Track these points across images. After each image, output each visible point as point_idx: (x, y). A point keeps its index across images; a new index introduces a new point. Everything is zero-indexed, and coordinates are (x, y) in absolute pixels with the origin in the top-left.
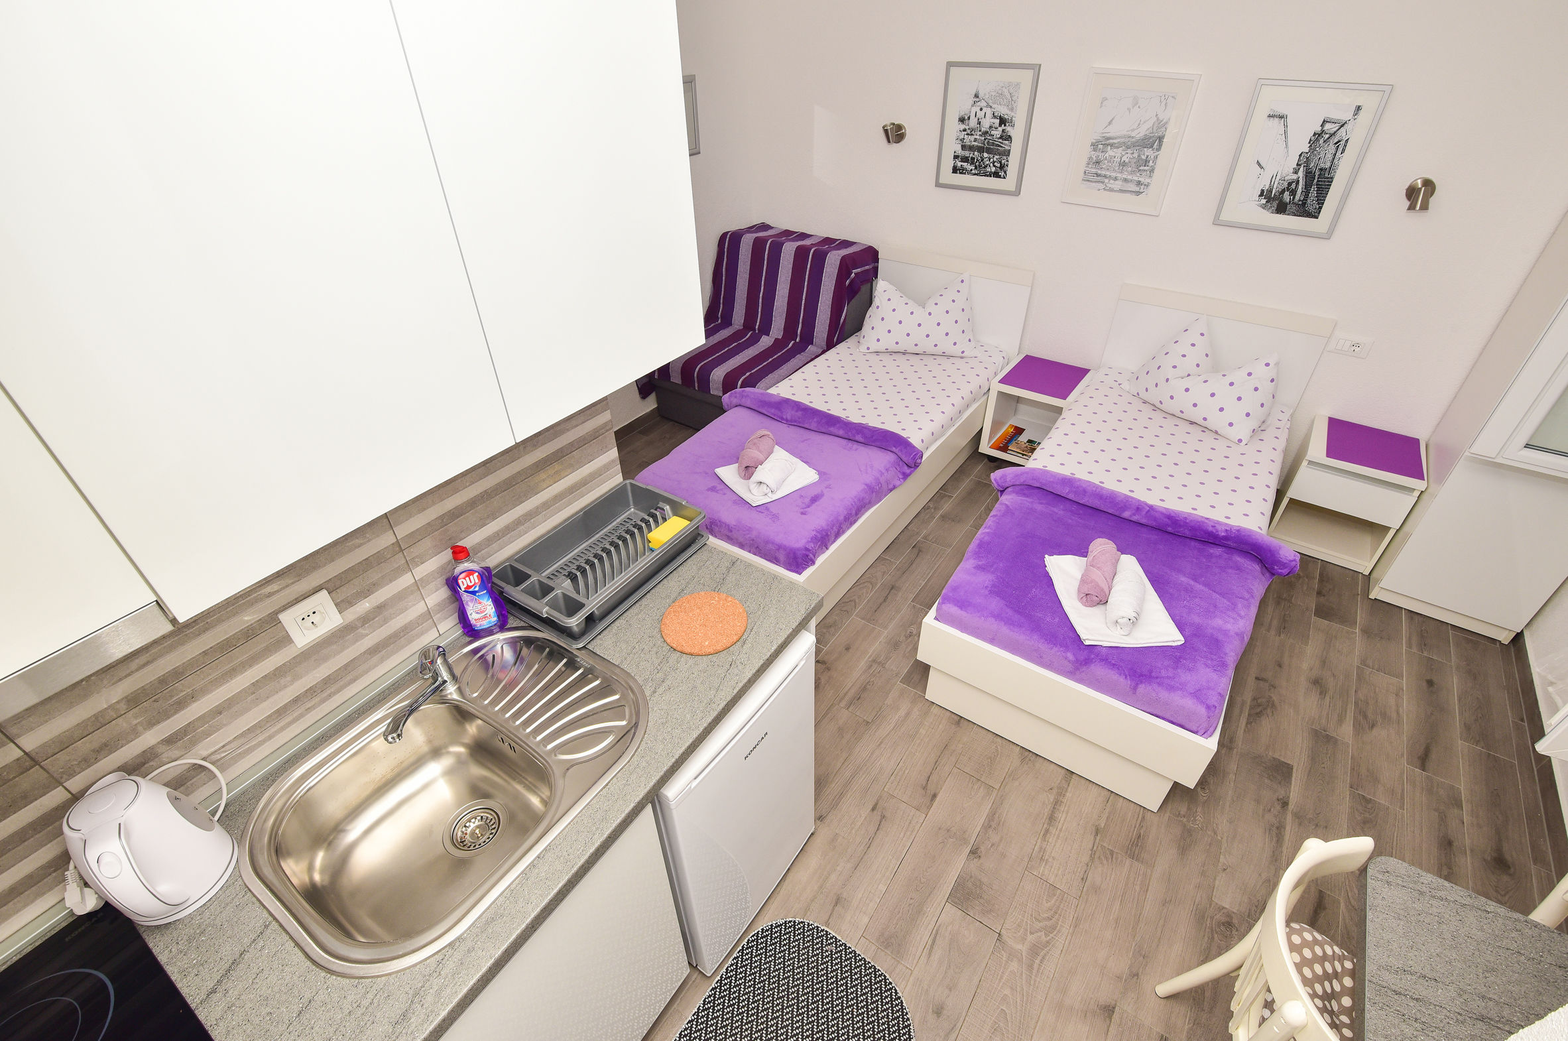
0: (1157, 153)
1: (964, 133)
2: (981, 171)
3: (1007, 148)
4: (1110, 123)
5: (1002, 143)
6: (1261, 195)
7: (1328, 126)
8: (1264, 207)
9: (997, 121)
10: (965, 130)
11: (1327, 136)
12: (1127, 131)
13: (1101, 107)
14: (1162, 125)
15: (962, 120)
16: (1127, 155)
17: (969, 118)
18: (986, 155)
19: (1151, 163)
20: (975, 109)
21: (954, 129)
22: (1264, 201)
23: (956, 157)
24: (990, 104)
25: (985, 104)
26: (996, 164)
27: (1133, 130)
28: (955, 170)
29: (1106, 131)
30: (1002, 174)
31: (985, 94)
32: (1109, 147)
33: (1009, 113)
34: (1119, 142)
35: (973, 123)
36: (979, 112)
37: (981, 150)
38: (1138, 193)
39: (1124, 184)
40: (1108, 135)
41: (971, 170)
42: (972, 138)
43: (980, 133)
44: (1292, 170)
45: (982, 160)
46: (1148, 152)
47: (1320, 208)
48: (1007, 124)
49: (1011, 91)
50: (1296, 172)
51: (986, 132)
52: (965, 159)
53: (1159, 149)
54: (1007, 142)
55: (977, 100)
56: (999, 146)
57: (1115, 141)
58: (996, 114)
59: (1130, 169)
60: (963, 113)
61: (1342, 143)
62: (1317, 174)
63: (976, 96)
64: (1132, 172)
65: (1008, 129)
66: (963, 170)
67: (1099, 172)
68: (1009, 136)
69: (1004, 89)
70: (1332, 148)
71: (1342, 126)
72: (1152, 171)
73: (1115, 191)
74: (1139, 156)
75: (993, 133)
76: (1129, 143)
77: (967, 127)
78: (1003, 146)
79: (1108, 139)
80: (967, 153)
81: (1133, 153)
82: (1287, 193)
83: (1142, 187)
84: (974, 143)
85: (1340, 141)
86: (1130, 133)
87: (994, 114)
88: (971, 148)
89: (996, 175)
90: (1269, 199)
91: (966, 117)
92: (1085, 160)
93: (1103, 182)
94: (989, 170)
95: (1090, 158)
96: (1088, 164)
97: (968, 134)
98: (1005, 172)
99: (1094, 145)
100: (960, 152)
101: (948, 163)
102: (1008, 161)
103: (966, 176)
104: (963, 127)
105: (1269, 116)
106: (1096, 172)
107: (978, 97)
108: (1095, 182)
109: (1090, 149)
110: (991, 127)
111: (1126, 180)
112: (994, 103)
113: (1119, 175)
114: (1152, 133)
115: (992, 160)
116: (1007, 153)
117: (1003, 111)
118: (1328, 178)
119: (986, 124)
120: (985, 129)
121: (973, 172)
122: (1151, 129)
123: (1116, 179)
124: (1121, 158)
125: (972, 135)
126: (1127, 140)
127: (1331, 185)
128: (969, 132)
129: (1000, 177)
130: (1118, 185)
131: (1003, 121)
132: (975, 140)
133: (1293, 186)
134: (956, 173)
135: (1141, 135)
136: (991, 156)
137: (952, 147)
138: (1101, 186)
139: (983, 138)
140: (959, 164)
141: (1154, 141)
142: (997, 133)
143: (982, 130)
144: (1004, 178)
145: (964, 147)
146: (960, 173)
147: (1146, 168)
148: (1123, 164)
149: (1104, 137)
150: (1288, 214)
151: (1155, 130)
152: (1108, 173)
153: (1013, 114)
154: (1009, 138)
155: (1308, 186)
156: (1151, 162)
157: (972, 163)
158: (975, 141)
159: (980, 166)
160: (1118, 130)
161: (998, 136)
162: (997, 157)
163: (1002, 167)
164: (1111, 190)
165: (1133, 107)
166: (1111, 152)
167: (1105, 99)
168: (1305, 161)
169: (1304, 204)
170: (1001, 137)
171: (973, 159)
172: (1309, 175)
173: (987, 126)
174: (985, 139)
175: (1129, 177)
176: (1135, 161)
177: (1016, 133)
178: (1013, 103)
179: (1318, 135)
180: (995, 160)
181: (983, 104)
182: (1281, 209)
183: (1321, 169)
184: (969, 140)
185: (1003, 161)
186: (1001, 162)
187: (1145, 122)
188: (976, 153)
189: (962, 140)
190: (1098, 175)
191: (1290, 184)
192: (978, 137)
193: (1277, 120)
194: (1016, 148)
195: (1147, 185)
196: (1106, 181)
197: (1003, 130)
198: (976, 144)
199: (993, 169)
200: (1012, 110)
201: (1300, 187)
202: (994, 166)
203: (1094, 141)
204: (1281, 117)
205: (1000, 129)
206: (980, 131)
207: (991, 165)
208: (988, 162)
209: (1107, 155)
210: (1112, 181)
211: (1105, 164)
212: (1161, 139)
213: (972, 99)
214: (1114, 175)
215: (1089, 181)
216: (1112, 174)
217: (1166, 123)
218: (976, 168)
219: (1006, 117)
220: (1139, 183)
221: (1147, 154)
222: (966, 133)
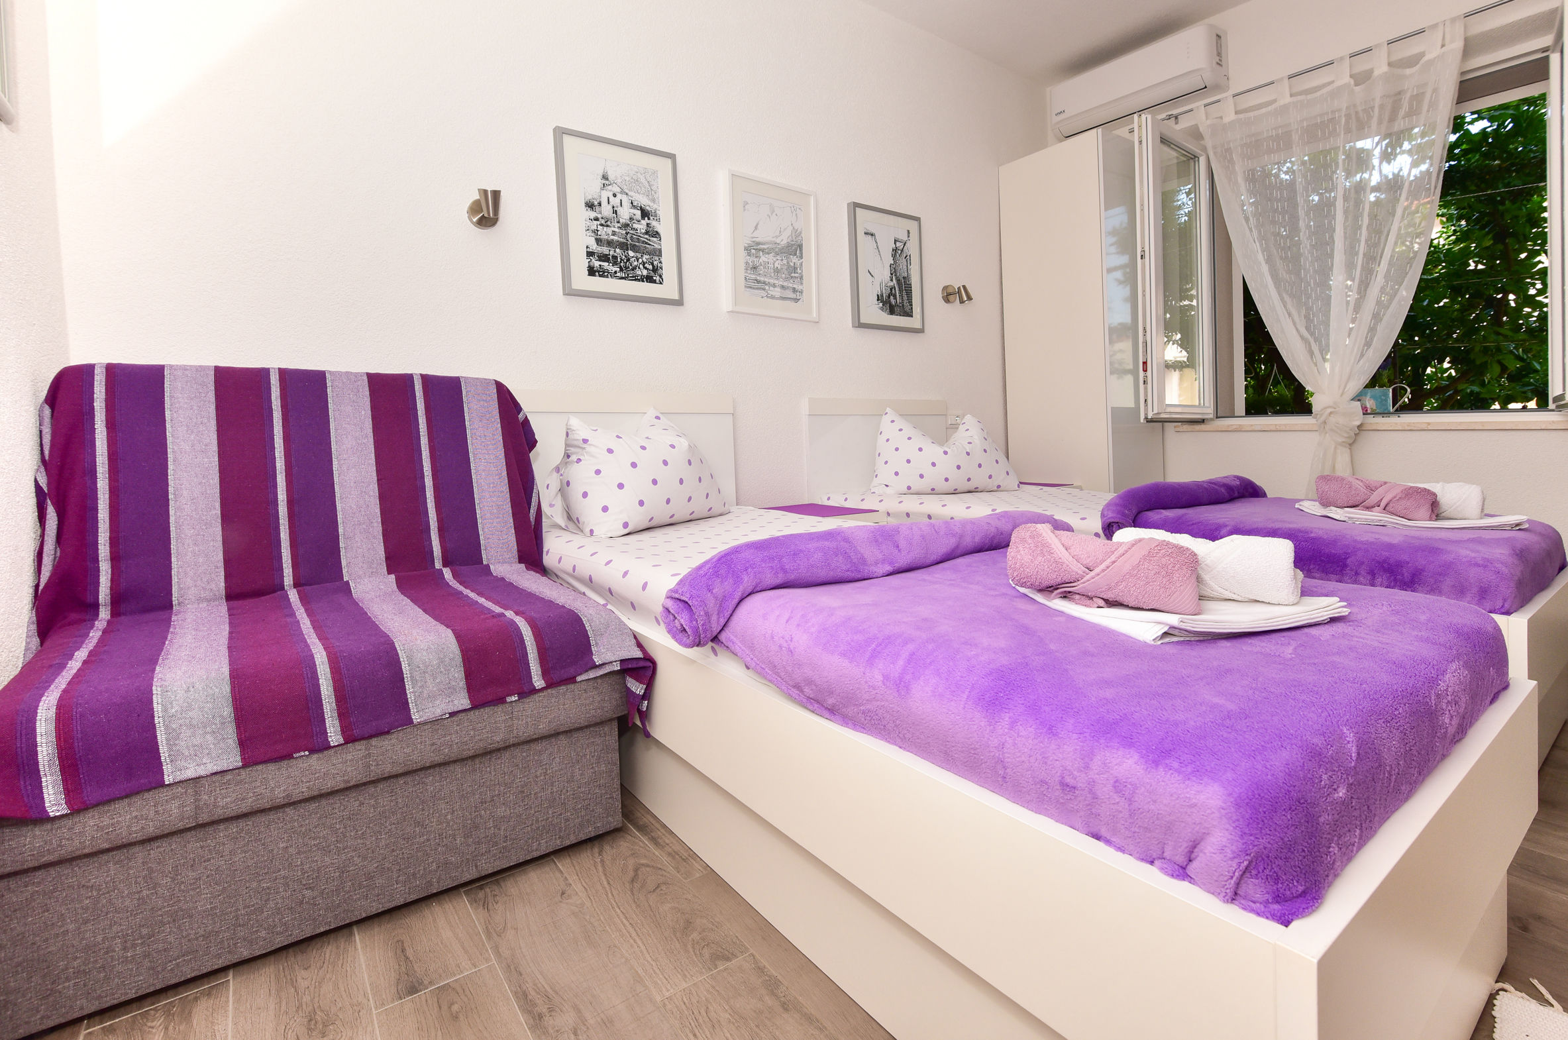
0: (801, 261)
1: (596, 222)
2: (627, 272)
3: (657, 246)
4: (756, 228)
5: (649, 240)
6: (878, 300)
7: (898, 244)
8: (882, 309)
9: (638, 213)
10: (596, 219)
11: (900, 252)
12: (773, 237)
13: (745, 210)
14: (797, 233)
15: (590, 205)
16: (777, 262)
17: (600, 204)
18: (631, 253)
19: (799, 271)
20: (606, 194)
21: (579, 218)
22: (881, 305)
23: (590, 254)
24: (627, 191)
25: (618, 190)
26: (646, 265)
27: (777, 237)
28: (592, 271)
29: (754, 235)
30: (657, 278)
31: (616, 177)
32: (761, 253)
33: (651, 204)
34: (768, 248)
35: (606, 211)
36: (612, 198)
37: (624, 246)
38: (796, 300)
39: (783, 291)
40: (757, 240)
41: (616, 272)
42: (609, 230)
43: (619, 225)
44: (889, 279)
45: (628, 260)
46: (794, 260)
47: (912, 308)
48: (651, 218)
49: (649, 179)
50: (892, 280)
51: (628, 225)
52: (604, 258)
53: (801, 257)
54: (655, 239)
55: (607, 182)
56: (646, 243)
57: (765, 247)
58: (635, 204)
59: (784, 275)
60: (590, 197)
61: (908, 257)
62: (903, 281)
63: (605, 177)
64: (786, 279)
65: (654, 223)
66: (604, 272)
67: (758, 278)
68: (657, 232)
69: (639, 174)
70: (904, 260)
71: (905, 244)
72: (801, 278)
73: (777, 299)
74: (788, 263)
75: (635, 226)
76: (777, 250)
77: (599, 216)
78: (651, 243)
79: (758, 244)
80: (605, 250)
81: (782, 260)
82: (891, 297)
83: (798, 293)
84: (612, 237)
85: (906, 256)
86: (774, 239)
87: (632, 203)
88: (610, 243)
89: (650, 279)
90: (884, 303)
91: (596, 203)
92: (743, 266)
93: (764, 289)
94: (639, 272)
95: (747, 263)
96: (747, 269)
97: (602, 225)
98: (661, 276)
99: (748, 249)
100: (594, 247)
101: (580, 263)
102: (661, 262)
103: (610, 279)
104: (593, 215)
105: (866, 233)
106: (754, 279)
107: (607, 179)
108: (757, 289)
109: (744, 253)
110: (631, 219)
111: (783, 287)
112: (630, 190)
113: (776, 282)
114: (793, 241)
115: (640, 260)
116: (659, 253)
117: (643, 201)
118: (908, 284)
119: (625, 213)
120: (624, 221)
121: (618, 274)
122: (790, 237)
123: (774, 286)
124: (773, 264)
125: (607, 226)
126: (774, 246)
127: (911, 290)
128: (603, 222)
129: (655, 282)
130: (777, 292)
131: (645, 214)
132: (614, 233)
133: (893, 291)
134: (594, 275)
135: (784, 242)
136: (639, 255)
137: (582, 241)
138: (763, 293)
139: (624, 232)
140: (597, 264)
141: (795, 248)
142: (641, 227)
143: (621, 221)
144: (661, 283)
145: (599, 241)
146: (600, 276)
147: (796, 275)
148: (777, 271)
149: (754, 242)
150: (897, 315)
151: (794, 237)
152: (766, 280)
153: (655, 206)
154: (656, 234)
155: (901, 291)
156: (798, 269)
157: (615, 264)
158: (613, 235)
159: (626, 268)
160: (765, 235)
161: (644, 231)
162: (648, 257)
163: (655, 270)
164: (773, 297)
165: (772, 214)
166: (764, 258)
167: (746, 203)
168: (894, 271)
169: (903, 305)
170: (647, 233)
171: (615, 257)
172: (898, 281)
173: (627, 217)
174: (627, 233)
175: (785, 284)
176: (786, 267)
177: (664, 227)
178: (653, 193)
179: (895, 250)
180: (645, 261)
181: (616, 189)
182: (892, 311)
183: (903, 278)
184: (604, 233)
185: (655, 263)
186: (652, 264)
187: (785, 229)
188: (618, 250)
189: (596, 232)
190: (758, 282)
191: (891, 289)
192: (616, 230)
193: (870, 236)
194: (667, 245)
195: (801, 292)
196: (767, 288)
197: (648, 224)
198: (615, 238)
199: (645, 272)
200: (654, 201)
201: (897, 292)
202: (646, 268)
203: (746, 245)
204: (872, 235)
205: (644, 222)
206: (618, 222)
207: (641, 266)
208: (636, 263)
209: (761, 260)
210: (772, 288)
211: (761, 270)
212: (800, 246)
213: (599, 182)
214: (772, 281)
215: (751, 287)
216: (770, 281)
217: (801, 233)
218: (621, 270)
219: (647, 208)
220: (794, 290)
221: (794, 261)
222: (598, 223)
